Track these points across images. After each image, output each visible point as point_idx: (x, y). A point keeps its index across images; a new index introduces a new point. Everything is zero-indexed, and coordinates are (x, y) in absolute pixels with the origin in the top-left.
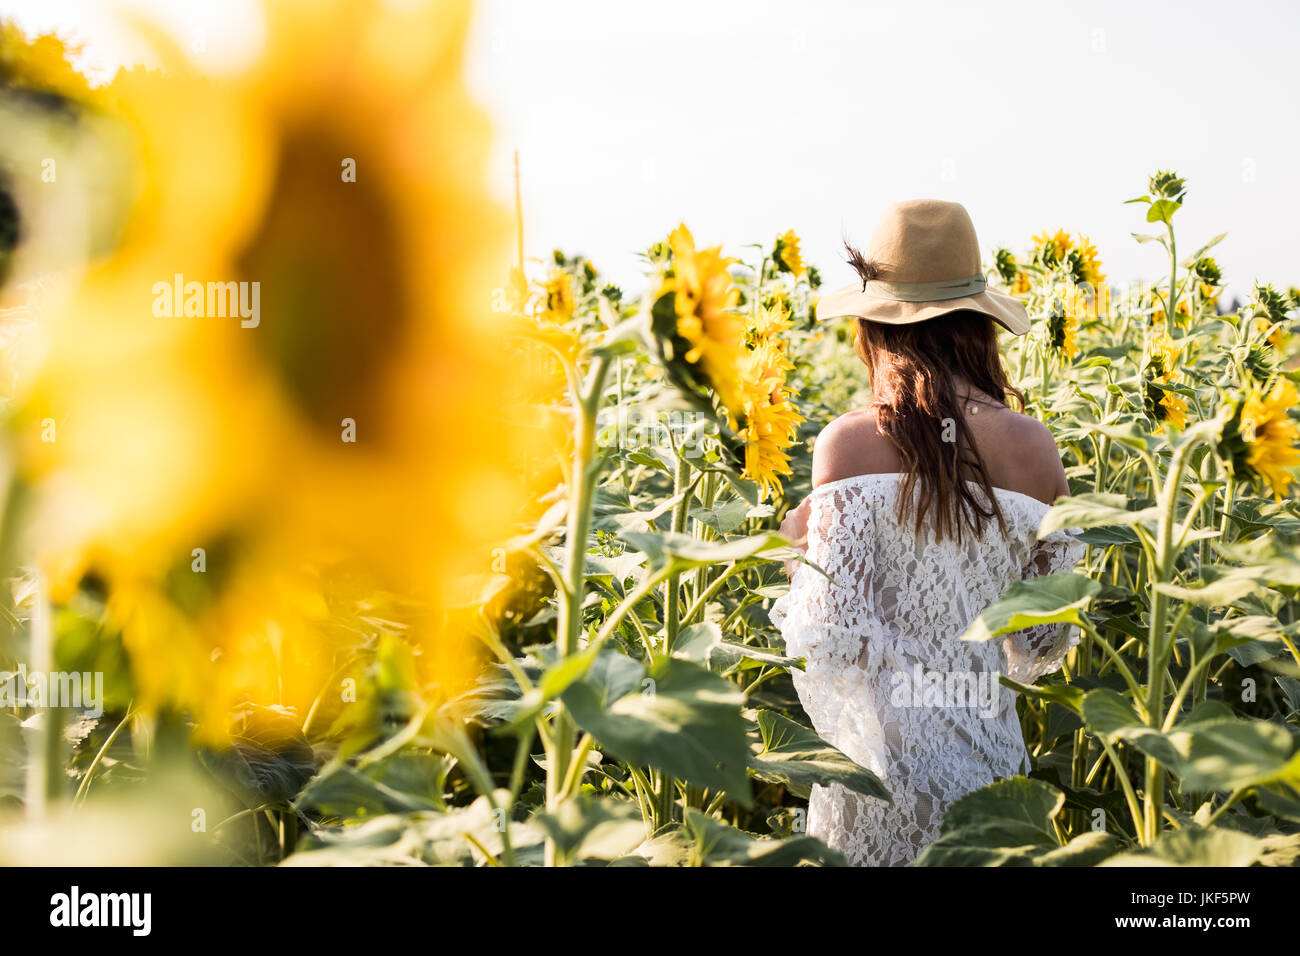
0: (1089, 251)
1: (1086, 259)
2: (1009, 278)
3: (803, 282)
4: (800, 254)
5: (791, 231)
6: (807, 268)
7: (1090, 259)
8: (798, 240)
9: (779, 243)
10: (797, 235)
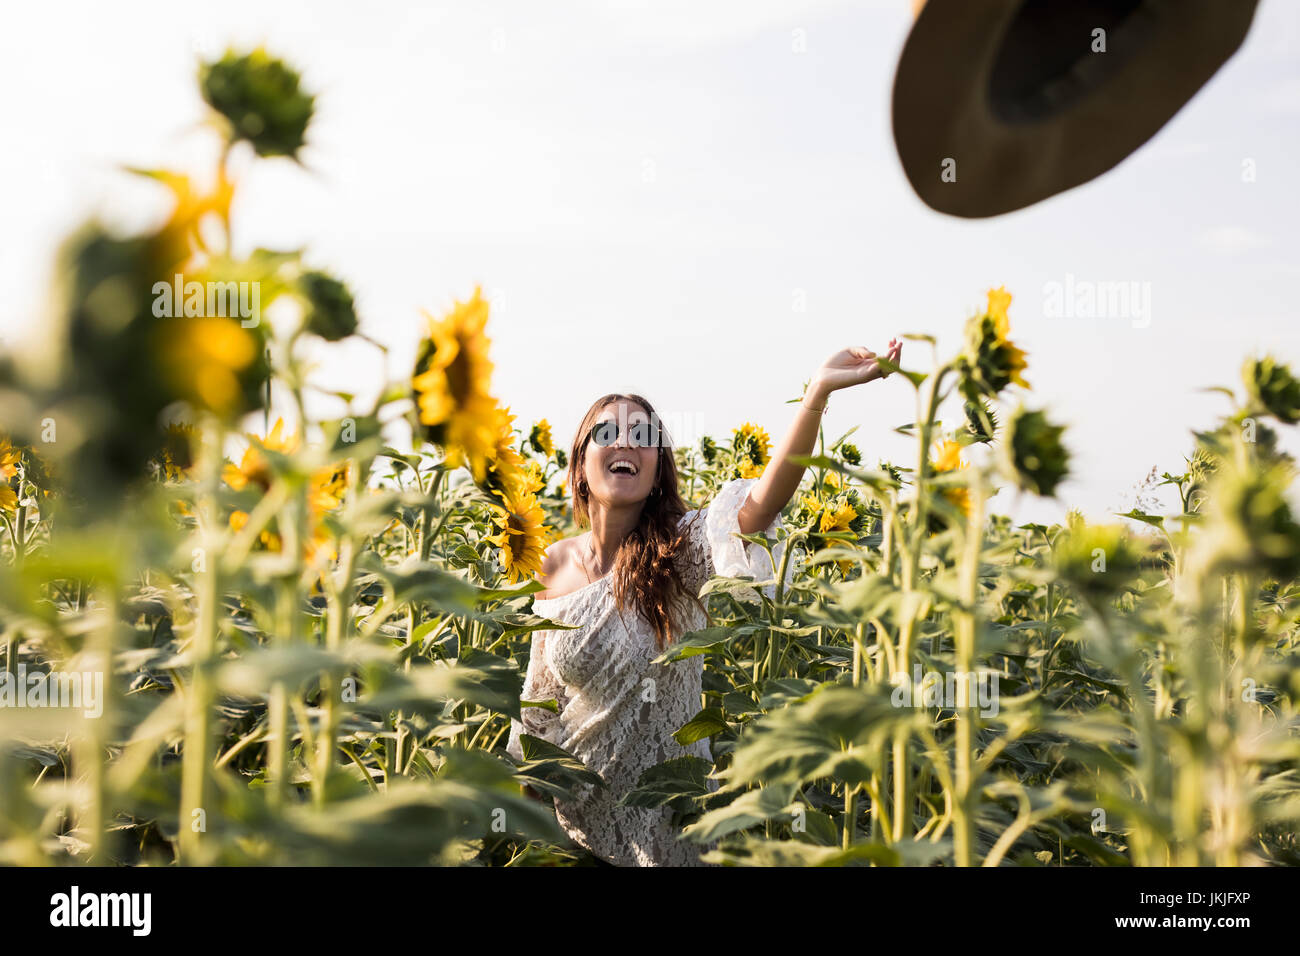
0: (762, 437)
1: (761, 442)
2: (710, 459)
3: (553, 462)
4: (552, 438)
5: (544, 420)
6: (557, 452)
7: (764, 443)
8: (550, 427)
9: (535, 429)
10: (549, 423)
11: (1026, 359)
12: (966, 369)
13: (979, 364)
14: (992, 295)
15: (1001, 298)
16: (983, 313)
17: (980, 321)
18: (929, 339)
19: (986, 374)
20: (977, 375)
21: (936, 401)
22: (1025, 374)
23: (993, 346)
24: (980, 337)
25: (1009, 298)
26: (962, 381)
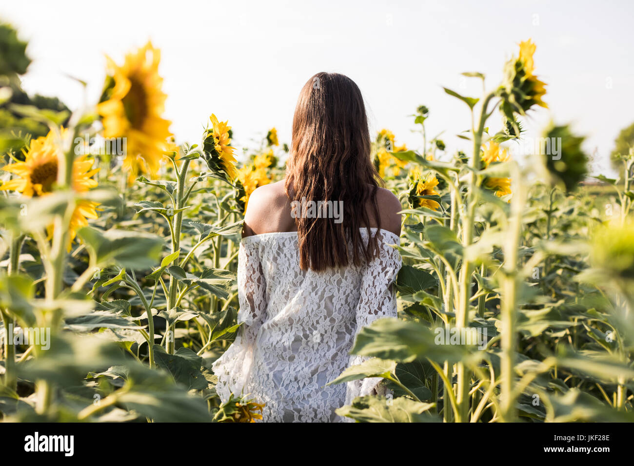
1: (391, 138)
4: (278, 137)
5: (274, 128)
6: (283, 144)
8: (277, 132)
9: (269, 132)
11: (545, 87)
12: (504, 95)
13: (513, 92)
14: (522, 45)
15: (528, 47)
16: (516, 58)
17: (514, 63)
18: (480, 75)
19: (518, 98)
20: (512, 99)
21: (484, 118)
22: (544, 98)
23: (523, 79)
24: (514, 74)
25: (533, 47)
26: (502, 103)
